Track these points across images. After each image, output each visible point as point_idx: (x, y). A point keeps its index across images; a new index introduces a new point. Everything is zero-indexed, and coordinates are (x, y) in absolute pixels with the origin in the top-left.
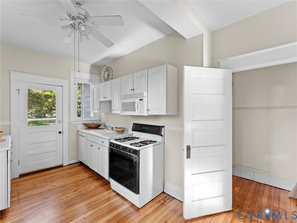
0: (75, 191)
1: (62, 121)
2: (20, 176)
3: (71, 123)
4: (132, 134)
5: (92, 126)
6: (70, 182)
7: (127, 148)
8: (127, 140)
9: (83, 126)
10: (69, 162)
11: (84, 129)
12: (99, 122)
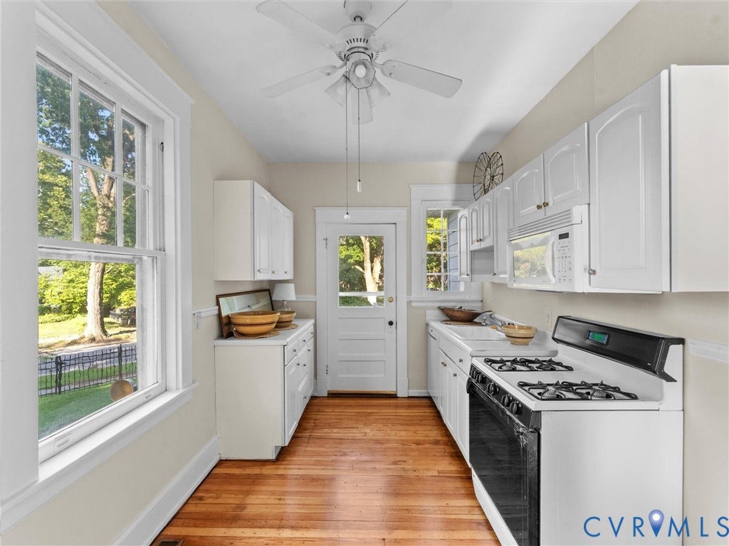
0: (395, 463)
1: (395, 300)
2: (328, 394)
3: (413, 304)
4: (555, 353)
5: (457, 314)
6: (395, 437)
7: (505, 392)
8: (523, 368)
9: (438, 313)
10: (410, 391)
11: (438, 320)
12: (480, 304)
